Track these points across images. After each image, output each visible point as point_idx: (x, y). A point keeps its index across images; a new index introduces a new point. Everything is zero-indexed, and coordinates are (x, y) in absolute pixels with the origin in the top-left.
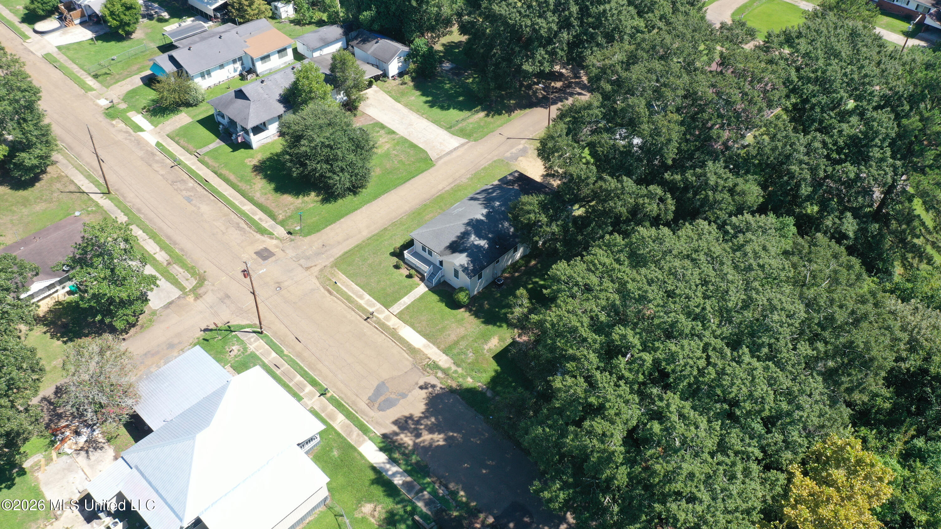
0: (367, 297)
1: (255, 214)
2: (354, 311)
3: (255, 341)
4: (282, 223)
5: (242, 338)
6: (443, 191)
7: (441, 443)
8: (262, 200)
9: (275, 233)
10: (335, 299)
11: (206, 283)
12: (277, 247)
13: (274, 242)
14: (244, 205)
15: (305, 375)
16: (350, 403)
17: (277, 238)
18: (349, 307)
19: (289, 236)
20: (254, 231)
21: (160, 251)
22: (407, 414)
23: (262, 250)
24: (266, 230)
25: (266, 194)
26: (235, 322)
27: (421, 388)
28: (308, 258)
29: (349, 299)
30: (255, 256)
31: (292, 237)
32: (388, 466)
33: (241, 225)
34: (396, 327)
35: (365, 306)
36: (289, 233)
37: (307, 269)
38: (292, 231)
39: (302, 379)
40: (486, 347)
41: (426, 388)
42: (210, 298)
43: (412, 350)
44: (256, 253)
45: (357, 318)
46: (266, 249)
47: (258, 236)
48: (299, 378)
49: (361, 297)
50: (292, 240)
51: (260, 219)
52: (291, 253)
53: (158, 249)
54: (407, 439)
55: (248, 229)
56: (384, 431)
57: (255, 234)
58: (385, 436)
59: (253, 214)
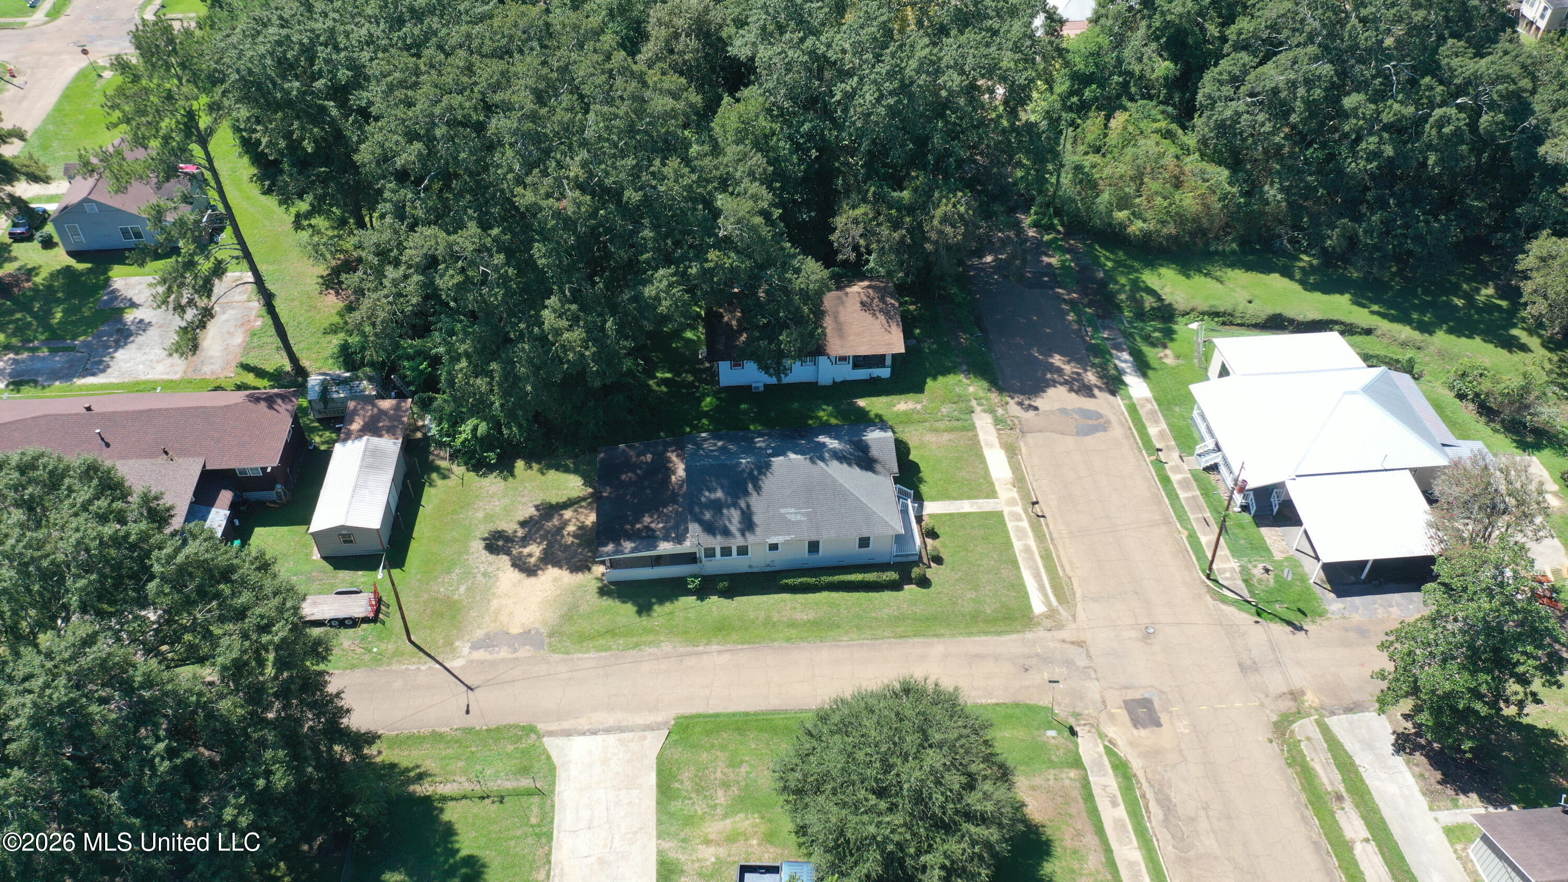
0: (1017, 545)
1: (1118, 823)
2: (1052, 539)
3: (1225, 570)
4: (1077, 763)
5: (1243, 585)
6: (729, 647)
7: (1057, 357)
8: (1091, 840)
9: (1101, 749)
10: (1068, 569)
11: (1275, 718)
12: (1112, 717)
13: (1111, 731)
14: (1132, 865)
15: (1173, 496)
16: (1132, 440)
17: (1102, 736)
18: (1054, 545)
19: (1077, 729)
20: (1138, 782)
21: (1354, 842)
22: (1073, 395)
23: (1144, 726)
24: (1115, 767)
25: (1075, 852)
26: (1245, 618)
27: (1036, 409)
28: (1069, 663)
29: (1047, 557)
30: (1164, 718)
31: (1072, 721)
32: (1128, 370)
33: (1161, 816)
34: (1010, 486)
35: (1030, 534)
36: (1073, 732)
37: (1080, 644)
38: (1067, 733)
39: (1179, 492)
40: (919, 406)
41: (1030, 406)
42: (1276, 682)
43: (1011, 451)
44: (1159, 725)
45: (1055, 525)
46: (1136, 723)
47: (1136, 765)
48: (1182, 495)
49: (1027, 549)
50: (1077, 715)
51: (1114, 804)
52: (1093, 689)
53: (1358, 849)
54: (1091, 377)
55: (1150, 795)
56: (1111, 398)
57: (1140, 774)
58: (1113, 393)
59: (1124, 826)
